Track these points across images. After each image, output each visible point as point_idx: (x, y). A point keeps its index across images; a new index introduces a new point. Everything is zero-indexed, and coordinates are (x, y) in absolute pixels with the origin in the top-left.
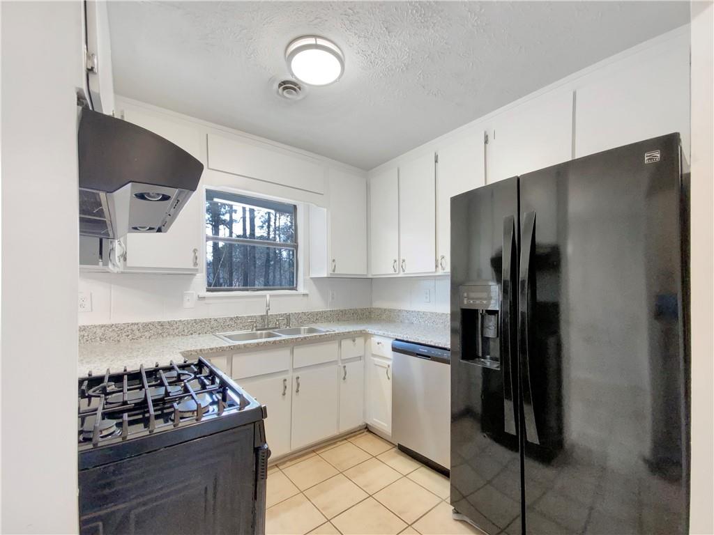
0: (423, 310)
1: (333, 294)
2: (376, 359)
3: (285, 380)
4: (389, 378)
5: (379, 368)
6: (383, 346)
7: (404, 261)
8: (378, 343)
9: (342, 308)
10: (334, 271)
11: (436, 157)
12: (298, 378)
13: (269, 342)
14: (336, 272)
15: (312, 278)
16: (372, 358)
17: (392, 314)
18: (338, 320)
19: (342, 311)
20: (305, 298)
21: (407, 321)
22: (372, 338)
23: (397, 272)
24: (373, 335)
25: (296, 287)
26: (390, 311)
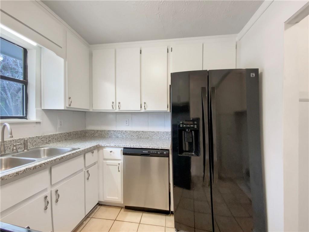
0: (125, 130)
1: (61, 122)
2: (108, 161)
3: (46, 197)
4: (119, 171)
5: (110, 166)
6: (113, 153)
7: (119, 103)
8: (111, 152)
9: (68, 131)
10: (70, 105)
11: (141, 51)
12: (57, 191)
13: (30, 169)
14: (71, 107)
15: (44, 110)
16: (104, 161)
17: (103, 133)
18: (66, 140)
19: (68, 133)
20: (38, 125)
21: (114, 136)
22: (104, 149)
23: (114, 109)
24: (104, 147)
25: (26, 116)
26: (101, 131)
